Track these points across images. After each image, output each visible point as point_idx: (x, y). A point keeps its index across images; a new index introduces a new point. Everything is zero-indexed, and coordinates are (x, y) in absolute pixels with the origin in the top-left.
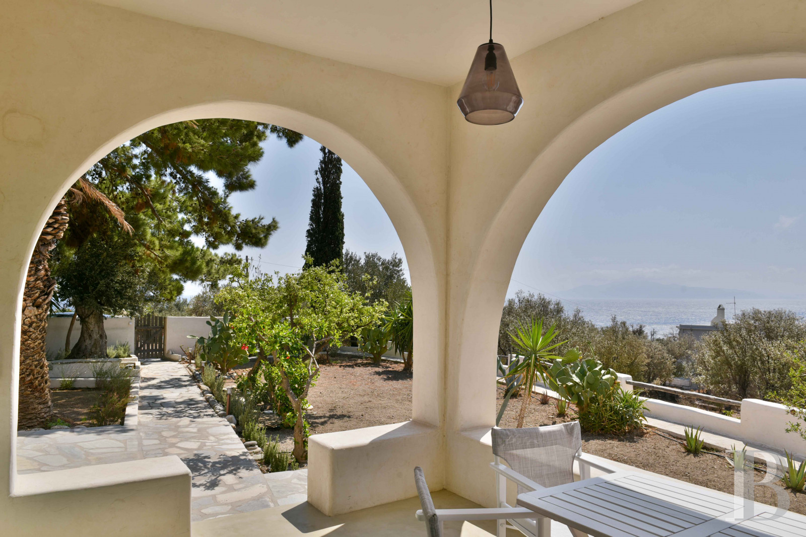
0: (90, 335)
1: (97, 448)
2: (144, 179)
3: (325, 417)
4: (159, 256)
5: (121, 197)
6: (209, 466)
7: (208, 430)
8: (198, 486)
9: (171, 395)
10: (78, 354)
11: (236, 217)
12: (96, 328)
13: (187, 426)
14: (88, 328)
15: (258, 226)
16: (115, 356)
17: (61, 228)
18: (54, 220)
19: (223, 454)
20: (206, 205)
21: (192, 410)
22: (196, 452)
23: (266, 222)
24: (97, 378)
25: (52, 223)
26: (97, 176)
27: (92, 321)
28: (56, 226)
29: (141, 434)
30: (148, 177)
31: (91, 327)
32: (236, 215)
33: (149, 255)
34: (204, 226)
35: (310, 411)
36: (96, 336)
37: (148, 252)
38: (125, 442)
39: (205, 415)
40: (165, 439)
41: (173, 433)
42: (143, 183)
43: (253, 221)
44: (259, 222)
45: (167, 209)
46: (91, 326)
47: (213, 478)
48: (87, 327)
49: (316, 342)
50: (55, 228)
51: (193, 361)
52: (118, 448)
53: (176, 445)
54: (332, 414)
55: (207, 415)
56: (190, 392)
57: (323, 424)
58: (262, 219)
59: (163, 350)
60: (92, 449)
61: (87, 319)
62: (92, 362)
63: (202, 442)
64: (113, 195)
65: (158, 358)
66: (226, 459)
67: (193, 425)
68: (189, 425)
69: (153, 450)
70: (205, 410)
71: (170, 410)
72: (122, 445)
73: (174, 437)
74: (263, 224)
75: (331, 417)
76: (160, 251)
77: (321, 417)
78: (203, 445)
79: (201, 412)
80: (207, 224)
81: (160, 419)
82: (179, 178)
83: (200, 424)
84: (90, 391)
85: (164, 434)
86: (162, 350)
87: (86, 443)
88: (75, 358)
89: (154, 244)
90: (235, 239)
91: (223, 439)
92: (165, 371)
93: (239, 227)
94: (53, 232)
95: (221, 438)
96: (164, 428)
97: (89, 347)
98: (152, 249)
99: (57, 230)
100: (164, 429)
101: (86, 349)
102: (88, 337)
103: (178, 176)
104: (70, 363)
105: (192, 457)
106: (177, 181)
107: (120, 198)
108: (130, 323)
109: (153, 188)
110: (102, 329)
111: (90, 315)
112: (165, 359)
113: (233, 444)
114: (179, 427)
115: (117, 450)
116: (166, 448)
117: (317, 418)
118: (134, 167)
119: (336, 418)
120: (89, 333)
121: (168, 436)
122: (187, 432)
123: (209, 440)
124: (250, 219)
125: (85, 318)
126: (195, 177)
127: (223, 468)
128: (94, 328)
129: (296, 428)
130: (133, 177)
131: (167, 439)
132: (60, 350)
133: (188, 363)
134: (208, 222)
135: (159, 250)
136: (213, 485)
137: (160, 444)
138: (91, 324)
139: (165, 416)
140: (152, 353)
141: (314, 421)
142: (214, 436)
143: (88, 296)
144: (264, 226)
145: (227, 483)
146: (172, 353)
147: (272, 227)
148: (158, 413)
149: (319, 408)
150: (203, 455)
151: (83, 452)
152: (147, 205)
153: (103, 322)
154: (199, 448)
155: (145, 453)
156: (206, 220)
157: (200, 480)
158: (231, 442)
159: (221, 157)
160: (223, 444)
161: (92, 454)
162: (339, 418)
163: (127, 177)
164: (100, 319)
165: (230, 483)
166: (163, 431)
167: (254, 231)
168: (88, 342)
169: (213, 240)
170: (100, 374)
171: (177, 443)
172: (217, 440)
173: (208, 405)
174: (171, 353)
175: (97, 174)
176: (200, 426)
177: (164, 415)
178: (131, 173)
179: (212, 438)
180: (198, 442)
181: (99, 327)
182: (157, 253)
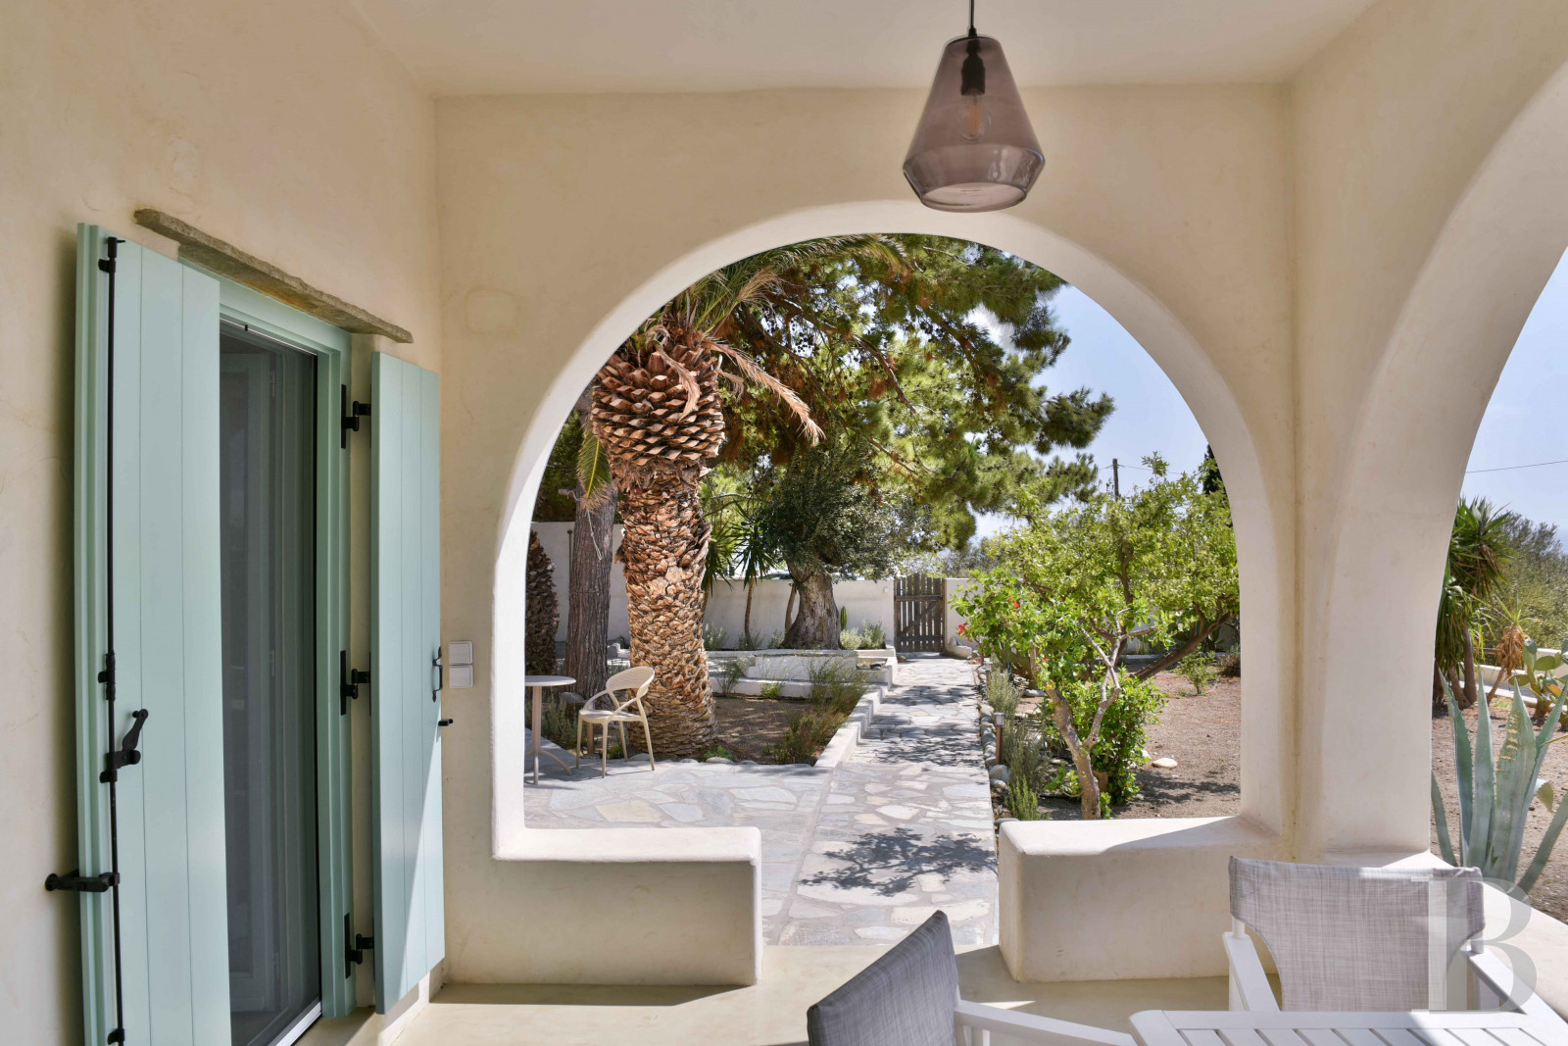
0: (813, 611)
1: (755, 800)
2: (884, 341)
3: (1191, 785)
4: (914, 472)
5: (848, 374)
6: (910, 854)
7: (944, 789)
8: (873, 886)
9: (925, 717)
10: (795, 641)
11: (1041, 393)
12: (821, 599)
13: (913, 778)
14: (808, 599)
15: (1081, 407)
16: (858, 646)
17: (712, 439)
18: (699, 429)
19: (946, 835)
20: (986, 374)
21: (946, 749)
22: (902, 826)
23: (1094, 398)
24: (813, 682)
25: (697, 432)
26: (806, 343)
27: (813, 586)
28: (703, 437)
29: (833, 784)
30: (890, 336)
31: (813, 596)
32: (1040, 388)
33: (898, 472)
34: (986, 413)
35: (1168, 772)
36: (820, 612)
37: (897, 465)
38: (799, 795)
39: (962, 761)
40: (865, 798)
41: (883, 788)
42: (882, 347)
43: (1073, 397)
44: (1082, 400)
45: (939, 386)
46: (811, 594)
47: (906, 875)
48: (806, 598)
49: (1120, 637)
50: (701, 441)
51: (987, 660)
52: (786, 803)
53: (878, 810)
54: (1211, 780)
55: (966, 761)
56: (959, 716)
57: (1179, 799)
58: (1088, 392)
59: (943, 638)
60: (747, 801)
61: (805, 584)
62: (818, 656)
63: (922, 810)
64: (835, 373)
65: (933, 651)
66: (945, 845)
67: (925, 777)
68: (919, 776)
69: (837, 813)
70: (967, 752)
71: (908, 745)
72: (794, 799)
73: (882, 794)
74: (1090, 403)
75: (1204, 787)
76: (915, 464)
77: (1182, 786)
78: (923, 814)
79: (959, 754)
80: (988, 409)
81: (884, 762)
82: (937, 330)
83: (937, 776)
84: (803, 703)
85: (869, 788)
86: (939, 637)
87: (743, 791)
88: (791, 648)
89: (905, 451)
90: (1037, 435)
91: (961, 808)
92: (936, 676)
93: (1047, 412)
94: (700, 447)
95: (960, 805)
96: (874, 777)
97: (812, 630)
98: (902, 460)
99: (706, 444)
100: (872, 780)
101: (809, 633)
102: (809, 614)
103: (936, 327)
104: (779, 655)
105: (891, 834)
106: (933, 336)
107: (846, 378)
108: (886, 590)
109: (901, 354)
110: (829, 598)
111: (808, 578)
112: (946, 654)
113: (977, 819)
114: (900, 778)
115: (783, 807)
116: (858, 813)
117: (1173, 786)
118: (865, 319)
119: (1213, 791)
120: (811, 607)
121: (873, 792)
122: (909, 789)
123: (936, 807)
124: (1067, 393)
125: (803, 581)
126: (964, 327)
127: (929, 861)
128: (818, 598)
129: (1084, 802)
130: (865, 338)
131: (869, 798)
132: (775, 634)
133: (979, 662)
134: (990, 405)
135: (914, 461)
136: (900, 886)
137: (853, 804)
138: (812, 591)
139: (896, 756)
140: (924, 642)
141: (1166, 791)
142: (949, 800)
143: (803, 546)
144: (1093, 406)
145: (924, 890)
146: (958, 644)
147: (1103, 409)
148: (886, 750)
149: (1189, 766)
150: (910, 833)
151: (732, 805)
152: (889, 384)
153: (831, 589)
154: (914, 819)
155: (821, 816)
156: (986, 401)
157: (883, 876)
158: (972, 815)
159: (990, 289)
160: (957, 817)
161: (743, 809)
162: (1221, 791)
163: (853, 340)
164: (826, 584)
165: (928, 890)
166: (870, 782)
167: (1075, 418)
168: (809, 621)
169: (1000, 436)
170: (819, 678)
171: (880, 806)
172: (950, 808)
173: (978, 742)
174: (955, 643)
175: (805, 340)
176: (936, 780)
177: (896, 753)
178: (859, 330)
179: (944, 804)
180: (915, 808)
181: (824, 596)
182: (912, 466)
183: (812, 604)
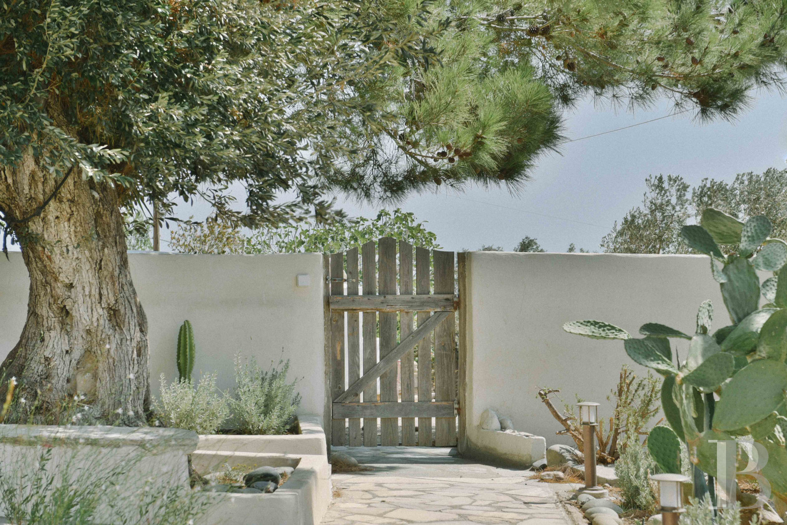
51: (604, 472)
59: (462, 409)
65: (433, 444)
86: (452, 407)
97: (62, 368)
101: (48, 377)
108: (302, 282)
120: (55, 298)
128: (77, 270)
133: (581, 477)
146: (503, 428)
174: (496, 424)
183: (60, 290)
